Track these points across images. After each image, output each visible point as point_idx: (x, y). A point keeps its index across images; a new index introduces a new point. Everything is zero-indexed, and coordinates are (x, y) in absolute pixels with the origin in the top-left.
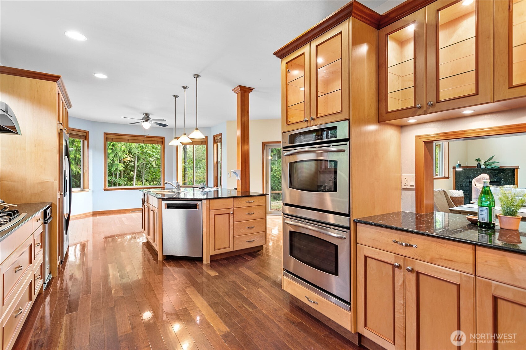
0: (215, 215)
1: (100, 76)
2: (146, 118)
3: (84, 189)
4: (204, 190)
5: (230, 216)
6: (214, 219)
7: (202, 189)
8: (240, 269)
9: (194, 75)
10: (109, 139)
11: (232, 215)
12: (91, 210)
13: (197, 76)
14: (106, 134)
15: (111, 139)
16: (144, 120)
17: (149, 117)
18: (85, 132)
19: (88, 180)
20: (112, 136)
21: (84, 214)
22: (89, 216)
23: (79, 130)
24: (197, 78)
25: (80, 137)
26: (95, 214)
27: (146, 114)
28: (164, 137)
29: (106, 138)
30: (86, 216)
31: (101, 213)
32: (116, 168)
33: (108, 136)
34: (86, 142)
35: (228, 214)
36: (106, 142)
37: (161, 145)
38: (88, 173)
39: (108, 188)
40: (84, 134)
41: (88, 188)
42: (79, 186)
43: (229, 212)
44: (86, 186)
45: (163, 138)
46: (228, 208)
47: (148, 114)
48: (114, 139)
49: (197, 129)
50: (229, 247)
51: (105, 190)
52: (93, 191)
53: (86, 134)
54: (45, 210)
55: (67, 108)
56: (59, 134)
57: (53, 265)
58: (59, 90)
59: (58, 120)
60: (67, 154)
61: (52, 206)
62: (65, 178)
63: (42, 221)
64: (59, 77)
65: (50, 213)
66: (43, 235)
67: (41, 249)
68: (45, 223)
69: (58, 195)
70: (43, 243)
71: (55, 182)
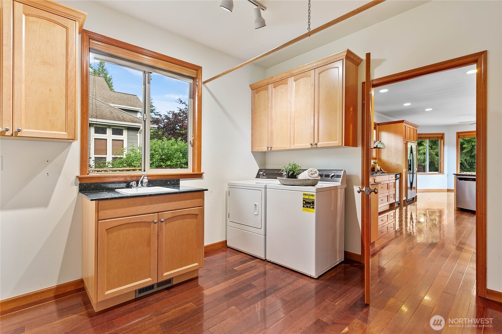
1: (428, 110)
3: (441, 173)
12: (446, 188)
14: (458, 133)
15: (463, 136)
18: (441, 134)
19: (444, 167)
20: (463, 134)
21: (440, 190)
22: (444, 192)
26: (449, 191)
29: (459, 136)
33: (460, 135)
34: (442, 141)
36: (459, 139)
38: (444, 162)
40: (441, 136)
42: (438, 171)
44: (442, 171)
48: (465, 136)
52: (448, 175)
53: (443, 136)
54: (396, 175)
55: (415, 128)
56: (405, 143)
57: (401, 199)
58: (405, 125)
59: (405, 138)
60: (412, 152)
61: (401, 174)
62: (409, 163)
63: (395, 179)
64: (404, 121)
65: (399, 176)
66: (395, 184)
67: (393, 188)
68: (396, 179)
69: (404, 170)
70: (395, 187)
71: (402, 164)
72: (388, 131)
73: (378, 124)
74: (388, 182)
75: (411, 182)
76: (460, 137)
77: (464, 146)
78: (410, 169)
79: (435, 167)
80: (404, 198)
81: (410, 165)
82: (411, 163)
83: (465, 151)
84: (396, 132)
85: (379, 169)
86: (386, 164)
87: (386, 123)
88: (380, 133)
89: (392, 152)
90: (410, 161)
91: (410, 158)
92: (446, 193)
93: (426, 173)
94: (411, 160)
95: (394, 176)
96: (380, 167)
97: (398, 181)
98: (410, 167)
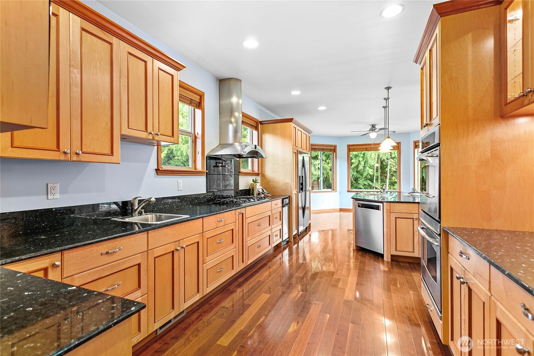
0: (396, 218)
1: (322, 108)
2: (372, 129)
4: (411, 195)
5: (414, 221)
6: (395, 222)
7: (410, 194)
8: (412, 273)
9: (385, 88)
10: (351, 150)
11: (417, 221)
12: (338, 207)
13: (388, 88)
14: (349, 146)
15: (353, 150)
16: (371, 131)
17: (376, 128)
18: (334, 146)
19: (336, 184)
20: (353, 147)
21: (333, 209)
22: (337, 211)
23: (330, 146)
24: (388, 90)
25: (331, 150)
26: (341, 210)
27: (372, 125)
28: (400, 142)
30: (334, 211)
31: (345, 210)
32: (367, 173)
33: (350, 147)
34: (335, 153)
35: (412, 219)
36: (349, 153)
37: (397, 151)
38: (336, 178)
39: (351, 190)
40: (333, 148)
41: (336, 189)
42: (331, 188)
43: (413, 217)
44: (335, 189)
45: (400, 144)
46: (411, 213)
47: (374, 125)
48: (355, 149)
49: (388, 137)
50: (414, 252)
51: (348, 191)
52: (340, 192)
53: (335, 148)
54: (283, 199)
55: (308, 134)
56: (296, 153)
57: (291, 234)
58: (296, 126)
59: (294, 145)
60: (303, 166)
61: (290, 198)
62: (301, 182)
63: (281, 205)
64: (292, 119)
65: (287, 201)
66: (281, 213)
67: (279, 221)
68: (283, 207)
69: (294, 192)
70: (281, 219)
71: (292, 183)
72: (274, 133)
73: (261, 123)
74: (269, 213)
75: (303, 206)
76: (350, 150)
77: (352, 161)
78: (302, 189)
79: (328, 185)
80: (295, 232)
81: (302, 184)
82: (303, 181)
83: (353, 166)
84: (284, 135)
85: (261, 191)
86: (271, 183)
87: (271, 122)
88: (263, 136)
89: (279, 165)
90: (301, 177)
91: (302, 173)
92: (339, 213)
93: (320, 191)
94: (303, 177)
95: (279, 201)
96: (261, 187)
97: (286, 209)
98: (302, 187)
